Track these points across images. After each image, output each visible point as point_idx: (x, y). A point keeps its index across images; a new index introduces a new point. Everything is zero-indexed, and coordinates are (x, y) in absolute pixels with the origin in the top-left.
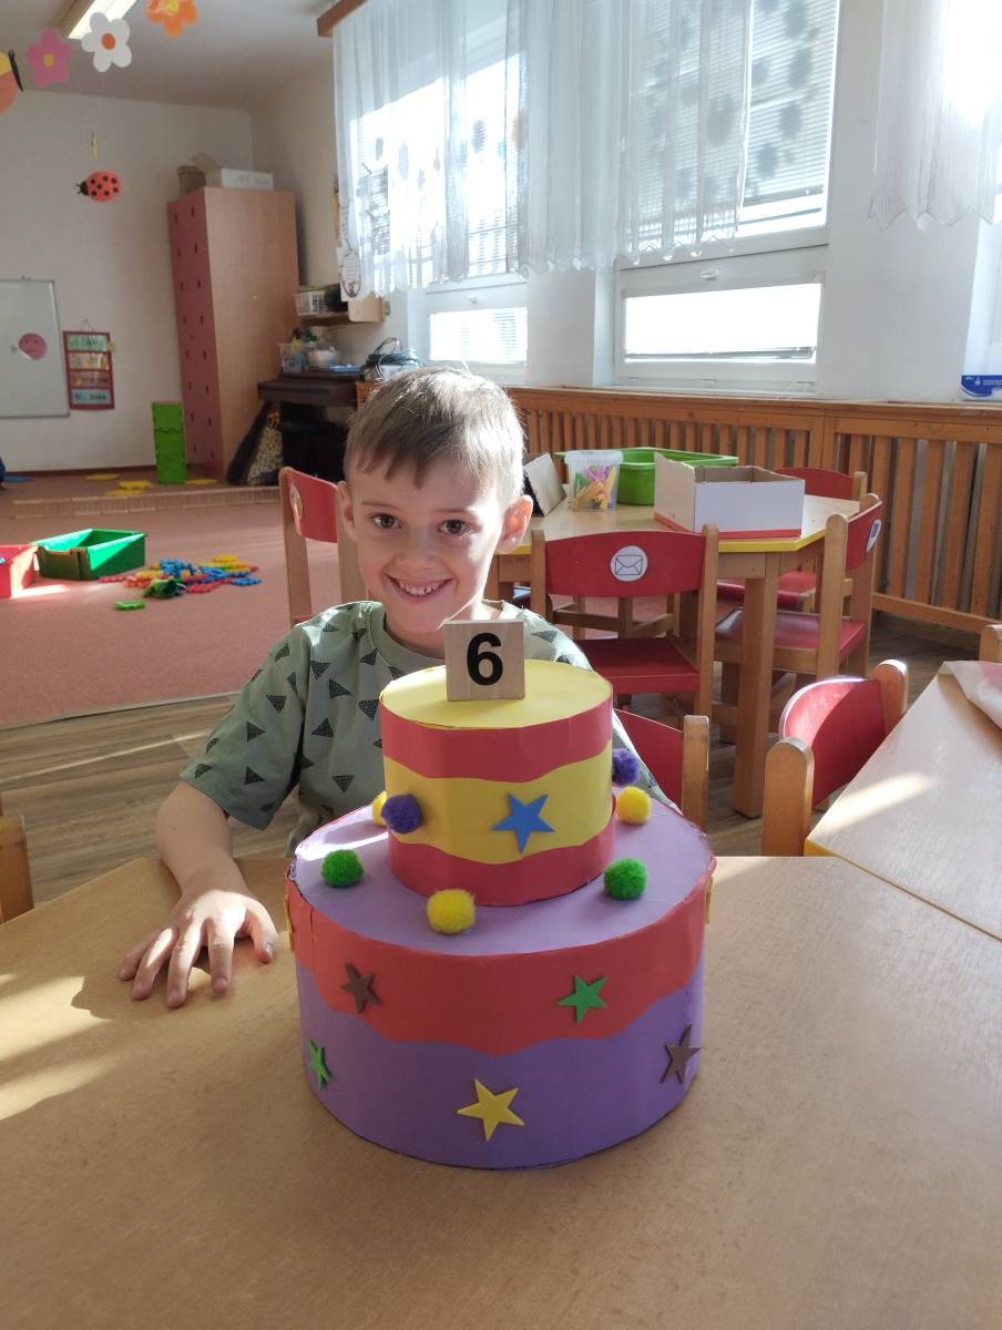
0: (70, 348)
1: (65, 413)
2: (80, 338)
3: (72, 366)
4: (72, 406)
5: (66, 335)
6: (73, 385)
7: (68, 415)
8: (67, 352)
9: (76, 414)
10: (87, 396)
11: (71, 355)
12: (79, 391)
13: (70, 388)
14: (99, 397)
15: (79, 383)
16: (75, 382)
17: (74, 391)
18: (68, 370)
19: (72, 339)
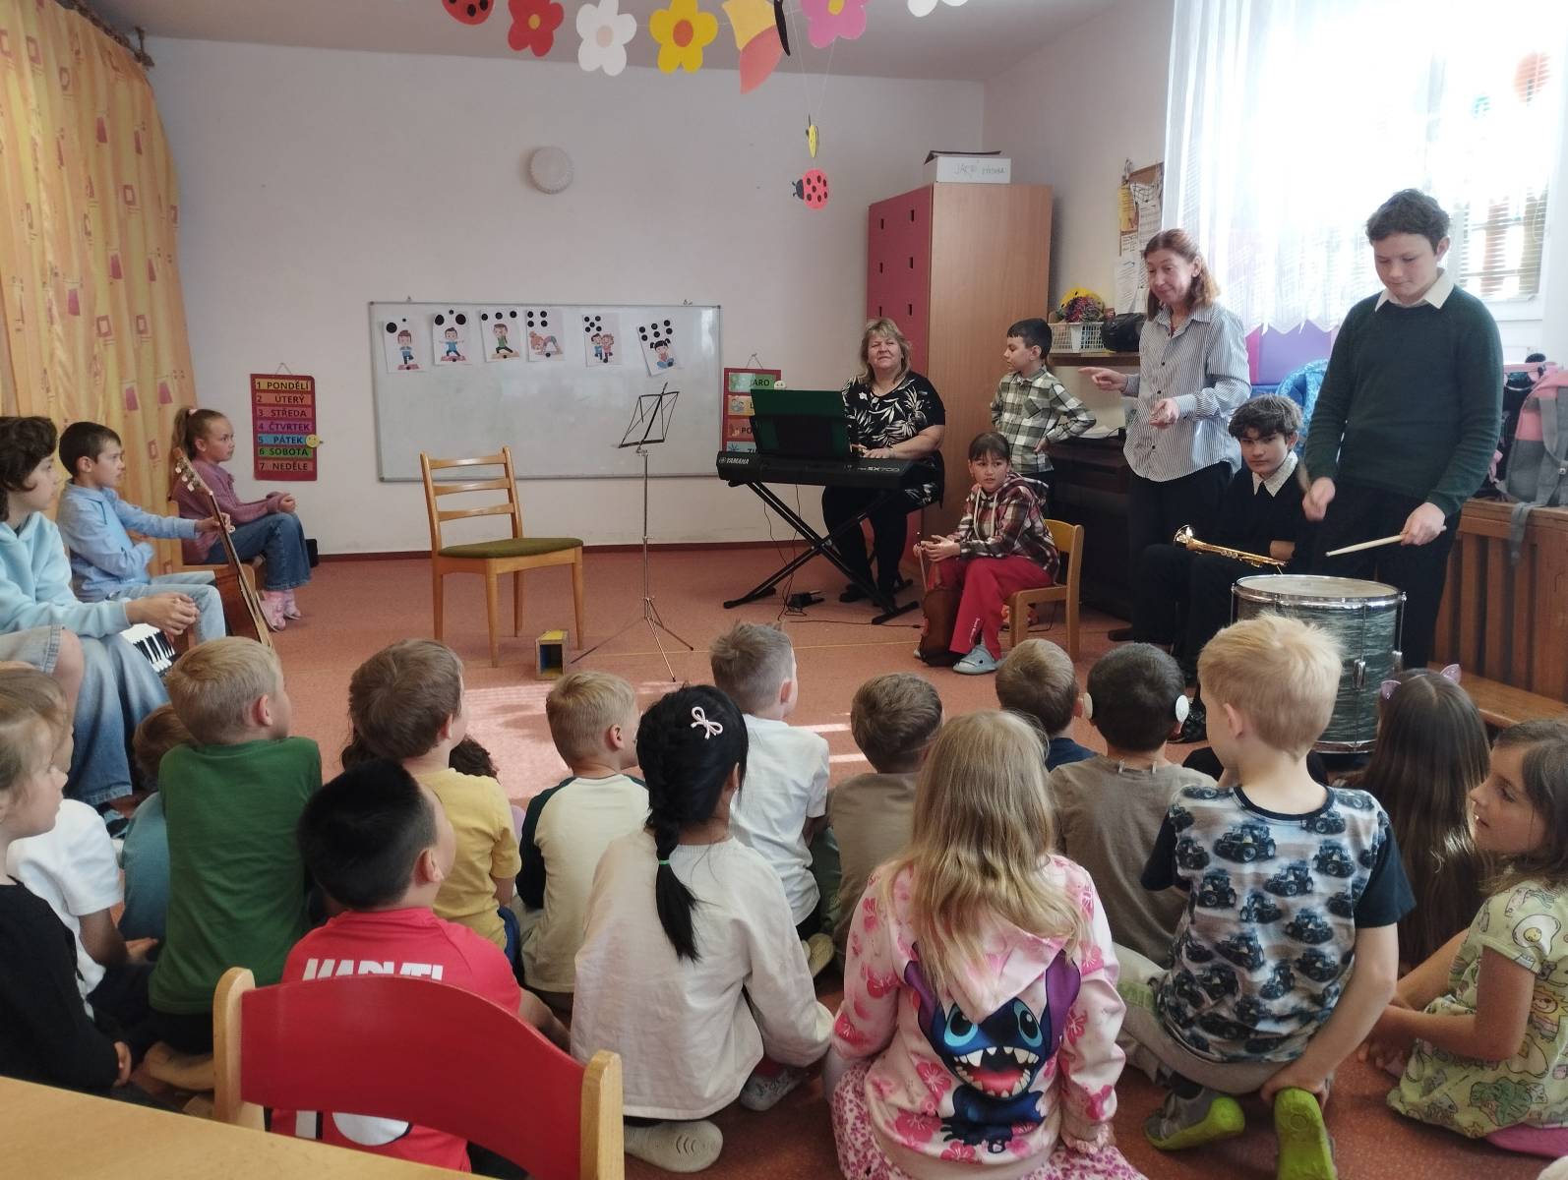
0: (731, 388)
3: (731, 412)
5: (727, 371)
6: (729, 435)
8: (727, 393)
11: (731, 398)
13: (725, 439)
15: (737, 433)
16: (733, 431)
18: (726, 417)
19: (734, 377)
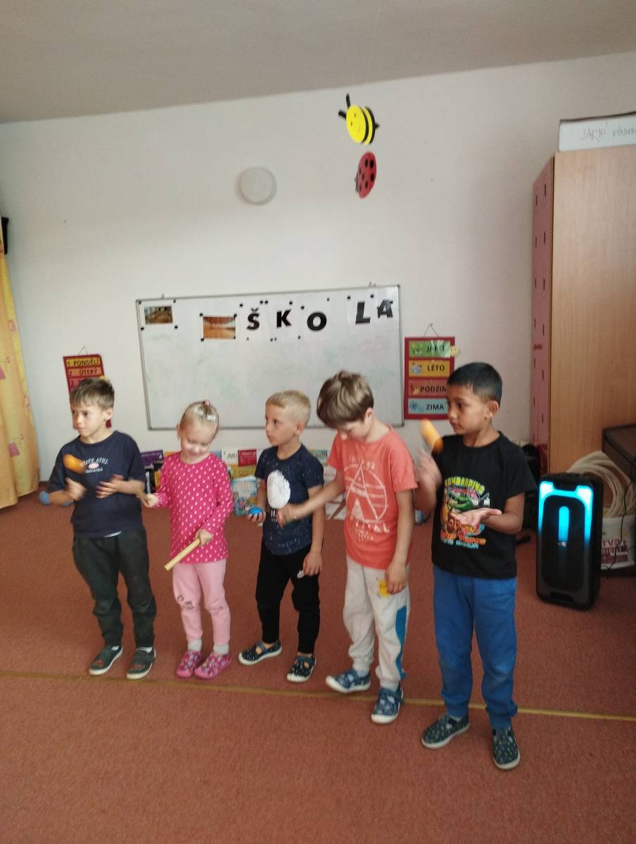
0: (411, 354)
1: (400, 422)
2: (421, 345)
3: (411, 374)
4: (407, 416)
5: (407, 340)
6: (410, 394)
7: (403, 425)
8: (407, 359)
9: (411, 424)
10: (422, 405)
11: (410, 363)
12: (416, 401)
13: (407, 396)
14: (435, 407)
15: (416, 392)
16: (413, 390)
17: (410, 401)
18: (407, 378)
19: (413, 345)
